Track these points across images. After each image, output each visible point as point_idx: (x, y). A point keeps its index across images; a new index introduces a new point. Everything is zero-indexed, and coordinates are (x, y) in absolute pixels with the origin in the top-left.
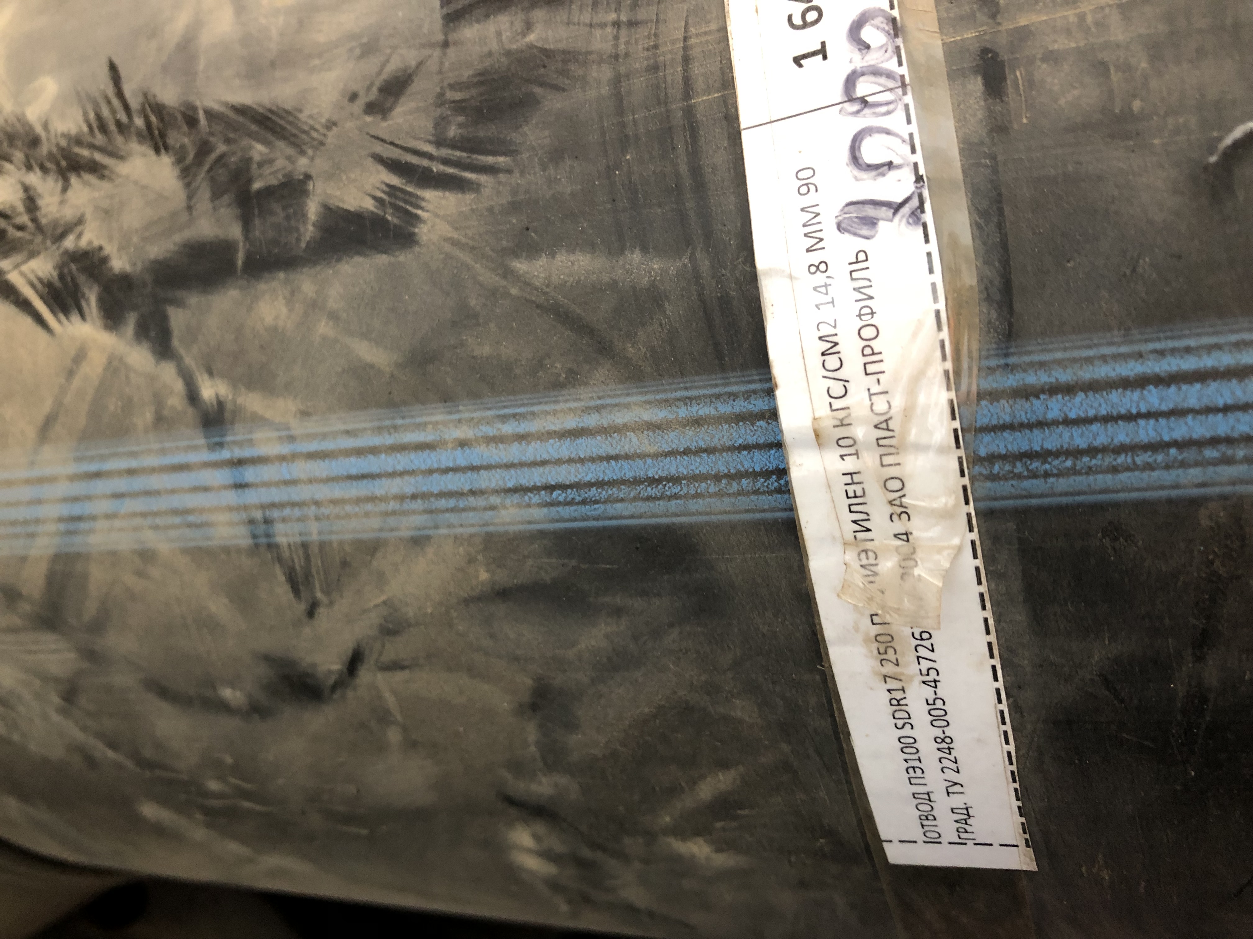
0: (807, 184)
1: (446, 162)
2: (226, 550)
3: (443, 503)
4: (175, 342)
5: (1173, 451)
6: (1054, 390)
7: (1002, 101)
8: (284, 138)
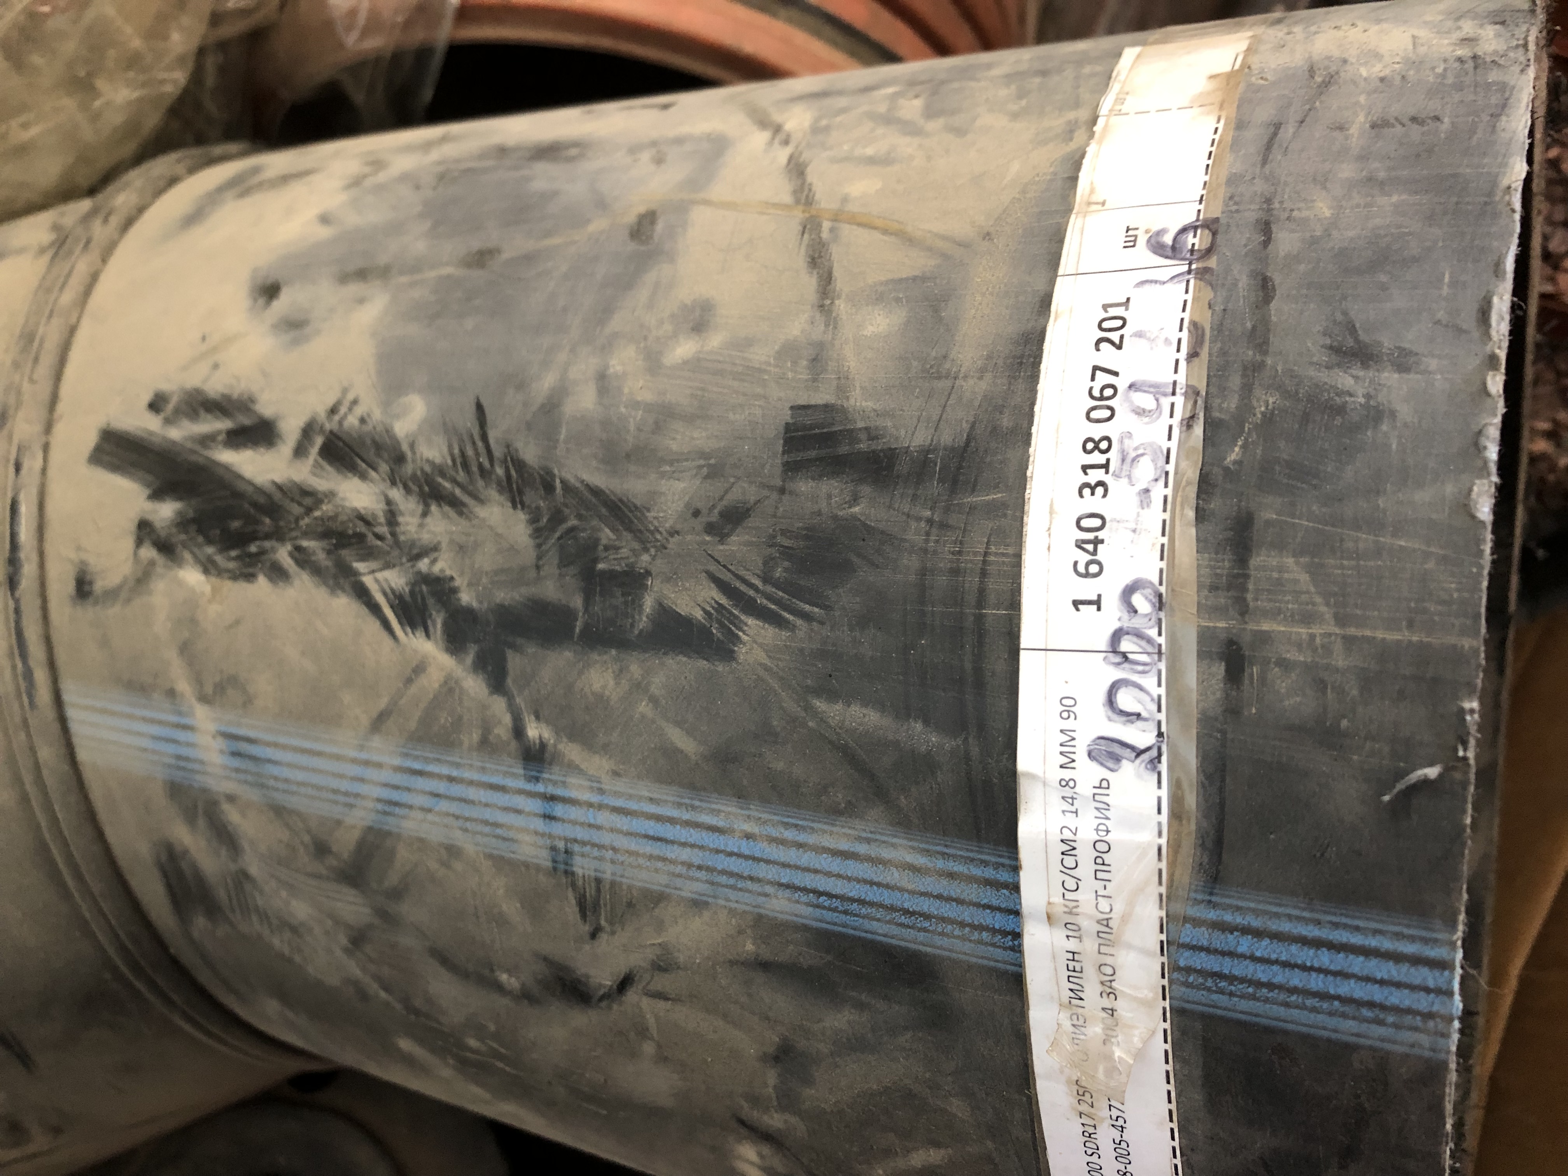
0: (1068, 711)
1: (769, 598)
2: (527, 865)
3: (723, 879)
4: (509, 681)
5: (1336, 1003)
6: (1245, 931)
7: (1238, 688)
8: (629, 529)
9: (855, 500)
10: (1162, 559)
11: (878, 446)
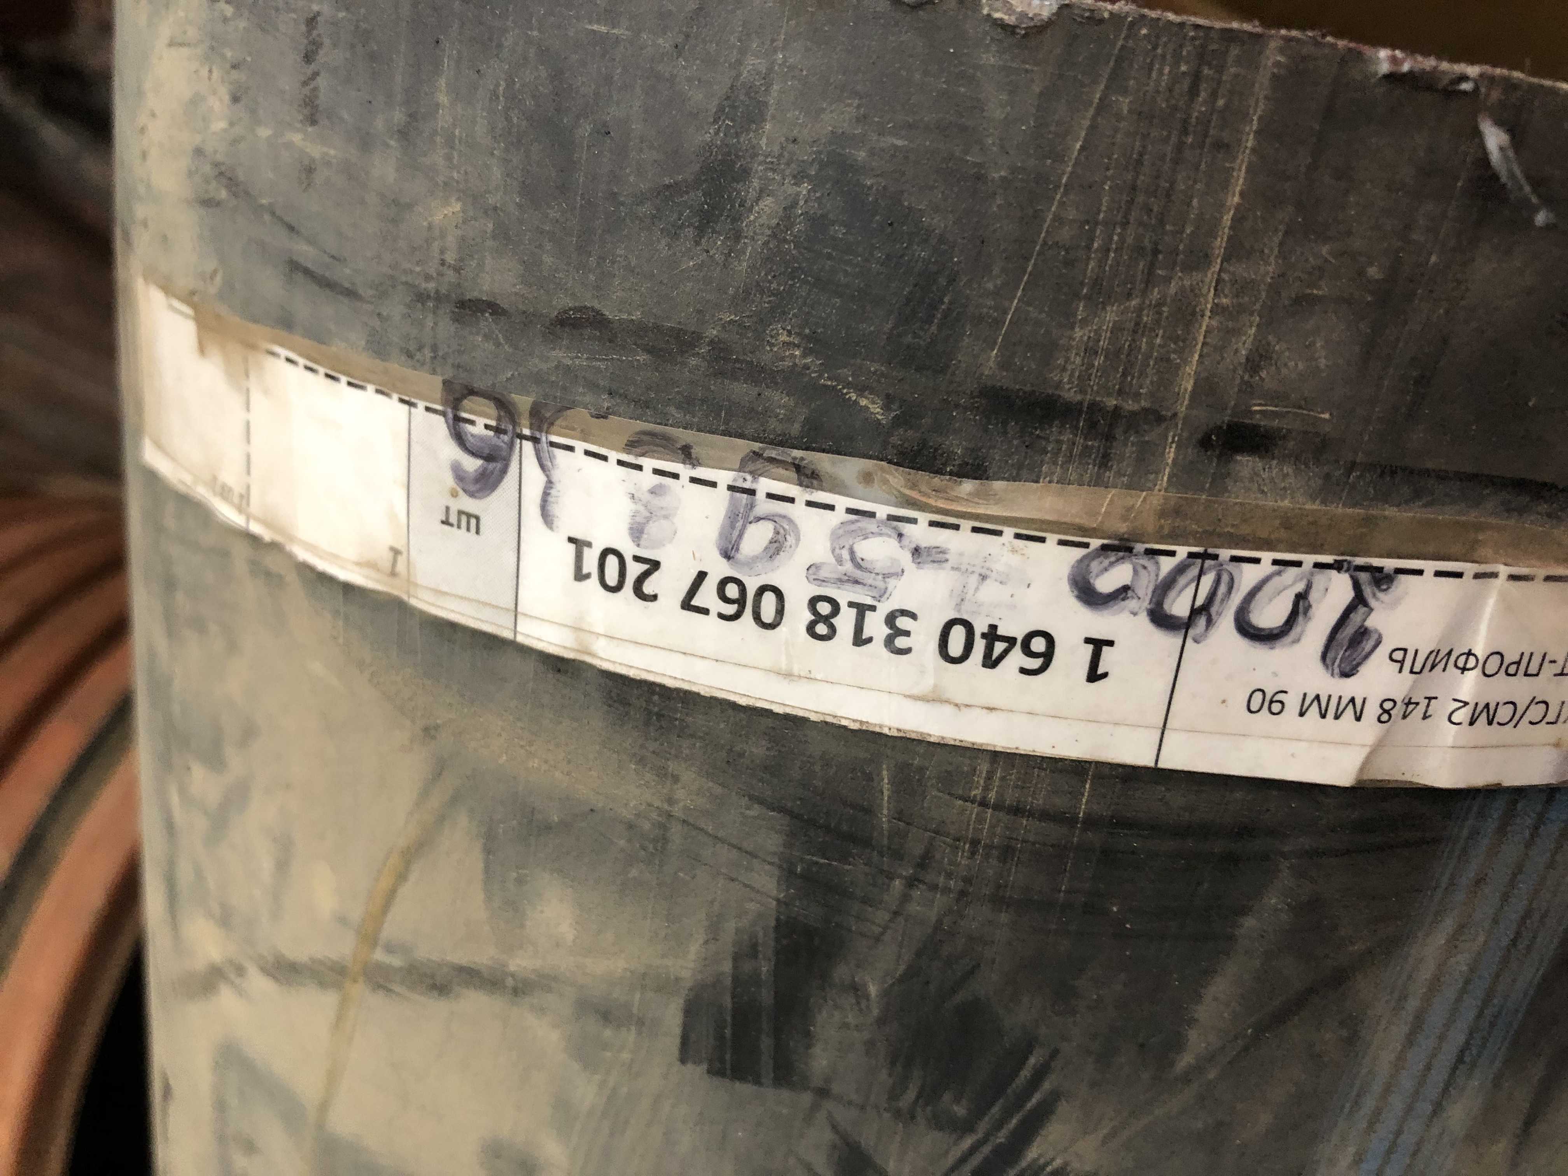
0: (1271, 702)
1: (999, 1125)
9: (856, 990)
10: (1042, 540)
11: (768, 946)
